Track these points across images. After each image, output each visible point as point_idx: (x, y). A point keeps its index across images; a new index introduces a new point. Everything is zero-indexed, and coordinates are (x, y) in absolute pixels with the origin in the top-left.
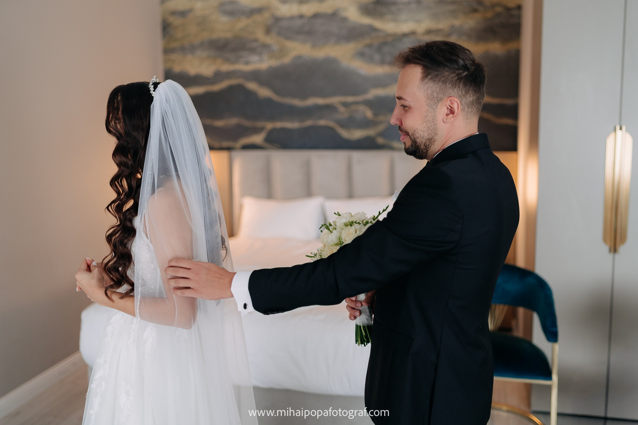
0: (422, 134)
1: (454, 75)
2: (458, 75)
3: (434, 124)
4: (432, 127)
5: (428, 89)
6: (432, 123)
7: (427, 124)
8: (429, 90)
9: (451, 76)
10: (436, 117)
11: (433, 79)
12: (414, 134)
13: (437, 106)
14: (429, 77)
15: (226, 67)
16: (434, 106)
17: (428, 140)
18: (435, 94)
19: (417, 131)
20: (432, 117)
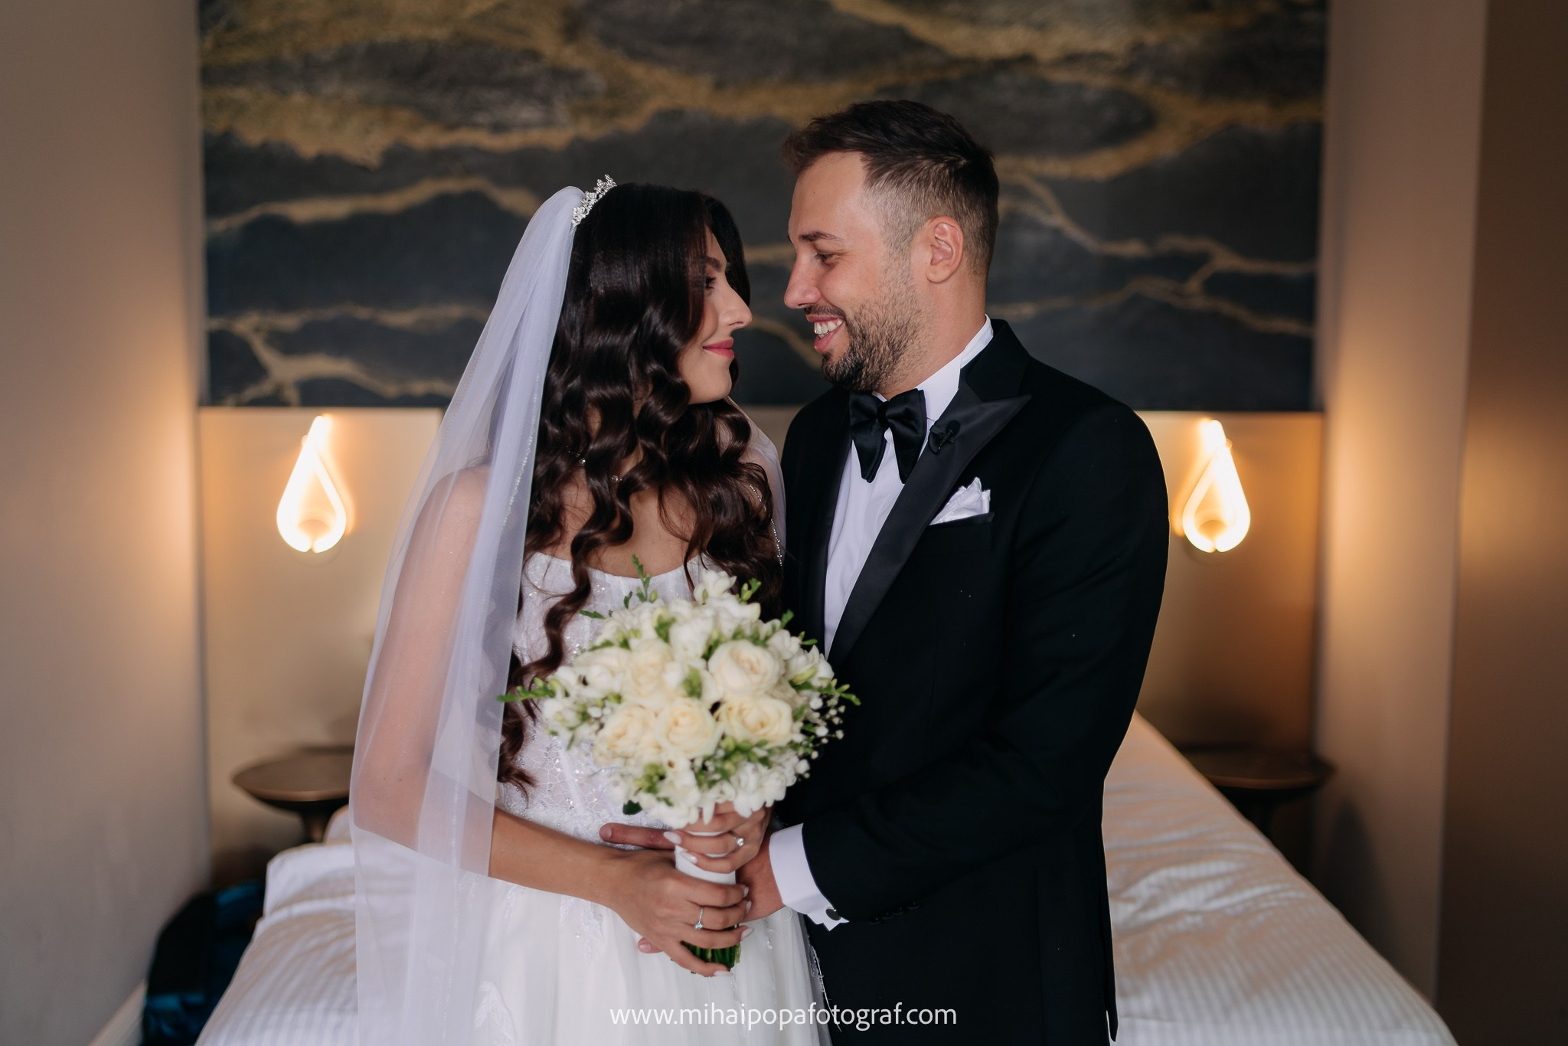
0: (881, 315)
1: (942, 166)
2: (950, 164)
3: (908, 289)
4: (904, 296)
5: (886, 203)
6: (902, 285)
7: (890, 289)
8: (889, 205)
9: (934, 168)
10: (909, 270)
11: (897, 178)
12: (861, 314)
13: (909, 242)
14: (887, 174)
15: (426, 138)
16: (902, 244)
17: (898, 328)
18: (903, 213)
19: (868, 305)
20: (901, 271)
